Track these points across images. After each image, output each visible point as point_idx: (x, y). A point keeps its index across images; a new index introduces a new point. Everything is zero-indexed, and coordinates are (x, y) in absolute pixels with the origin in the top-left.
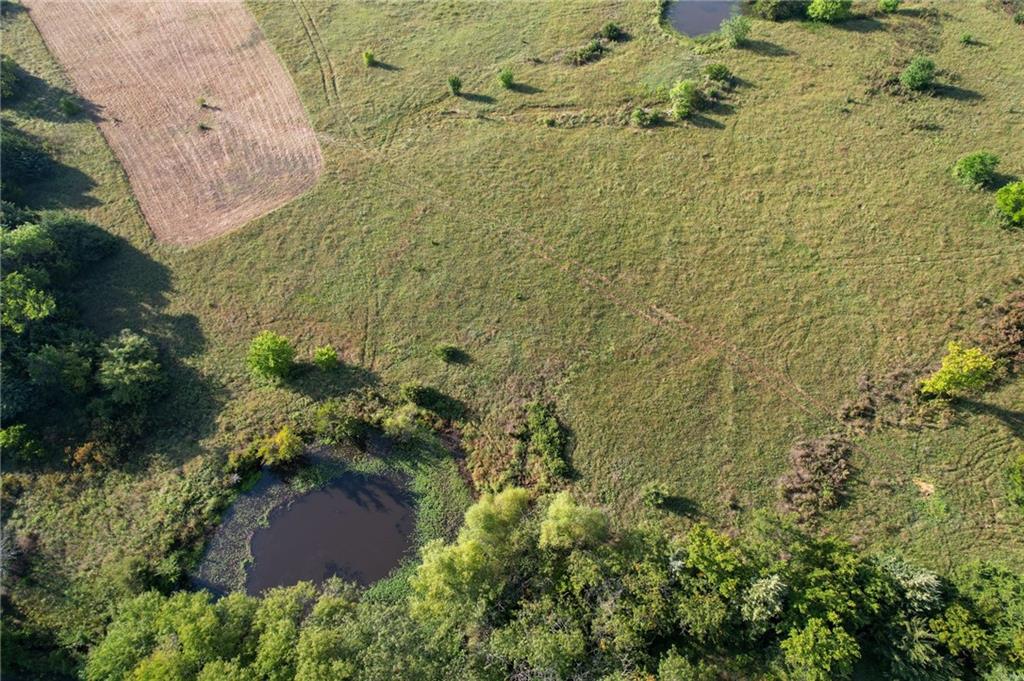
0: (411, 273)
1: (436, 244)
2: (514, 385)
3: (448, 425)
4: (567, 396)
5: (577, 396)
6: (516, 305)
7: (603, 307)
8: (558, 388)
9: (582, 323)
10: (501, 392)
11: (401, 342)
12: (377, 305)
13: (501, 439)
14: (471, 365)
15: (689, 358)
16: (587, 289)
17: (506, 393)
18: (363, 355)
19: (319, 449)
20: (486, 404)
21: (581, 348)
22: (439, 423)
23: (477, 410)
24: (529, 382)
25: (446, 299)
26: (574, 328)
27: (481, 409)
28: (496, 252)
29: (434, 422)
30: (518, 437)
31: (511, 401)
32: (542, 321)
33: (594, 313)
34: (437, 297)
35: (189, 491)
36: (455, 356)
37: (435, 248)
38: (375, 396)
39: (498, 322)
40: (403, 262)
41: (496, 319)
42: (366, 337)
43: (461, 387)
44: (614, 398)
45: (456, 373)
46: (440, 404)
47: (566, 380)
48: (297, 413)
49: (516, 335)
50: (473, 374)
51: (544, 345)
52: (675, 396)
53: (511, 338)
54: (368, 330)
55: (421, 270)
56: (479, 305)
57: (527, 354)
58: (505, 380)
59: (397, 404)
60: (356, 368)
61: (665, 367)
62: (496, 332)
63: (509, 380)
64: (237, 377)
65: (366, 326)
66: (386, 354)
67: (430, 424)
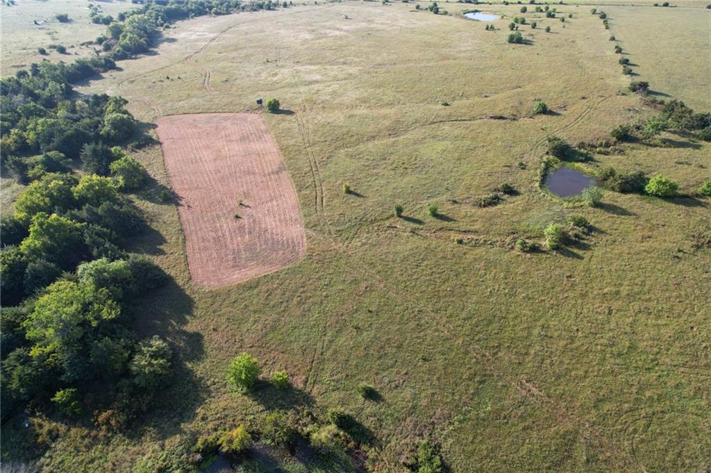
0: (350, 329)
1: (371, 312)
2: (411, 424)
3: (357, 447)
4: (450, 441)
5: (458, 442)
6: (420, 363)
7: (485, 375)
8: (445, 433)
9: (468, 385)
10: (401, 428)
11: (335, 377)
12: (322, 348)
13: (395, 466)
14: (382, 403)
15: (550, 426)
16: (474, 360)
17: (405, 430)
18: (307, 382)
19: (262, 447)
20: (388, 436)
21: (465, 404)
22: (352, 444)
23: (381, 440)
24: (423, 424)
25: (371, 352)
26: (462, 388)
27: (384, 439)
28: (410, 324)
29: (348, 442)
30: (409, 467)
31: (407, 437)
32: (438, 379)
33: (478, 379)
34: (365, 349)
35: (164, 461)
36: (371, 395)
37: (369, 314)
38: (309, 414)
39: (406, 374)
40: (346, 321)
41: (405, 372)
42: (311, 369)
43: (372, 419)
44: (487, 448)
45: (371, 407)
46: (354, 429)
47: (451, 428)
48: (252, 417)
49: (417, 386)
50: (382, 410)
51: (437, 398)
52: (536, 456)
53: (413, 388)
54: (313, 365)
55: (357, 328)
56: (395, 359)
57: (424, 402)
58: (405, 419)
59: (323, 423)
60: (300, 391)
61: (529, 431)
62: (404, 382)
63: (408, 420)
64: (218, 382)
65: (313, 362)
66: (323, 384)
67: (345, 444)
